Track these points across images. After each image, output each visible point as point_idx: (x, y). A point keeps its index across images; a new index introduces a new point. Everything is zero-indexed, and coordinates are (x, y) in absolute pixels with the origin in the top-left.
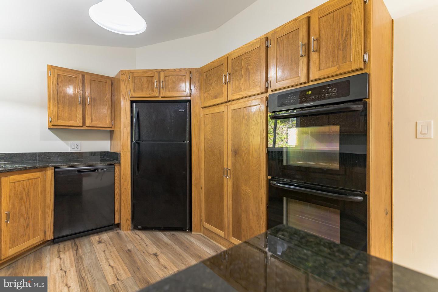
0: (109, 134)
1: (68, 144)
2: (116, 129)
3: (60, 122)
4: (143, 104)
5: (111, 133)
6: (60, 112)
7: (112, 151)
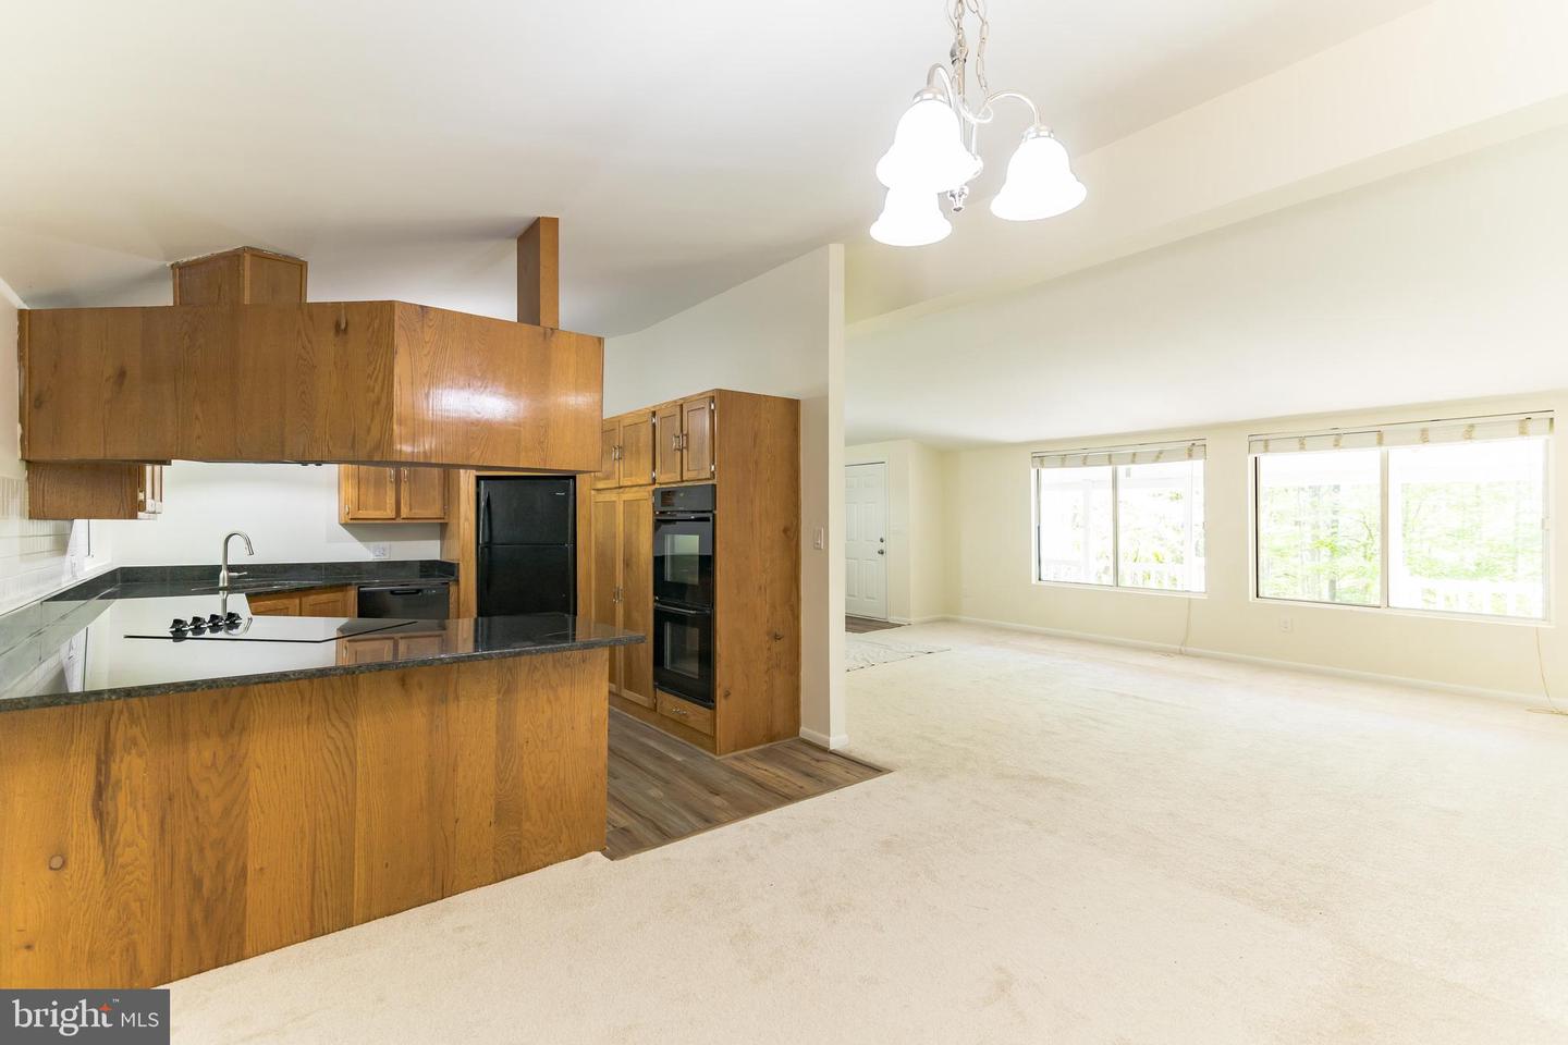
0: (439, 528)
1: (368, 548)
2: (453, 522)
3: (362, 514)
4: (497, 482)
5: (442, 529)
6: (361, 497)
7: (444, 559)
